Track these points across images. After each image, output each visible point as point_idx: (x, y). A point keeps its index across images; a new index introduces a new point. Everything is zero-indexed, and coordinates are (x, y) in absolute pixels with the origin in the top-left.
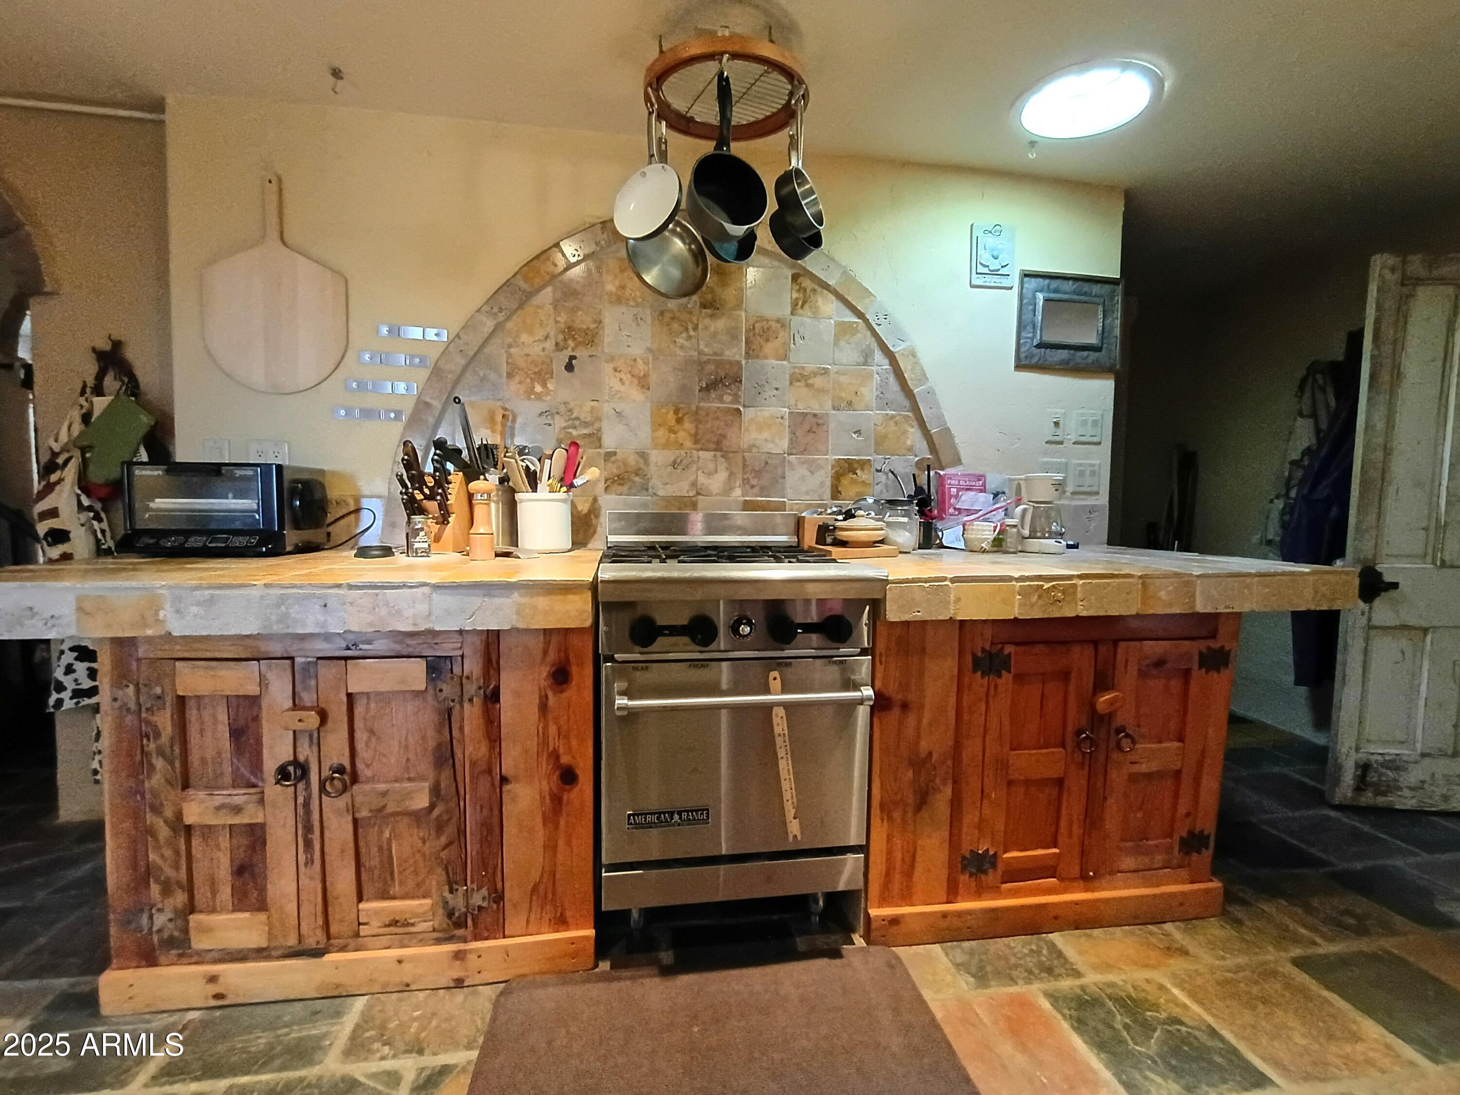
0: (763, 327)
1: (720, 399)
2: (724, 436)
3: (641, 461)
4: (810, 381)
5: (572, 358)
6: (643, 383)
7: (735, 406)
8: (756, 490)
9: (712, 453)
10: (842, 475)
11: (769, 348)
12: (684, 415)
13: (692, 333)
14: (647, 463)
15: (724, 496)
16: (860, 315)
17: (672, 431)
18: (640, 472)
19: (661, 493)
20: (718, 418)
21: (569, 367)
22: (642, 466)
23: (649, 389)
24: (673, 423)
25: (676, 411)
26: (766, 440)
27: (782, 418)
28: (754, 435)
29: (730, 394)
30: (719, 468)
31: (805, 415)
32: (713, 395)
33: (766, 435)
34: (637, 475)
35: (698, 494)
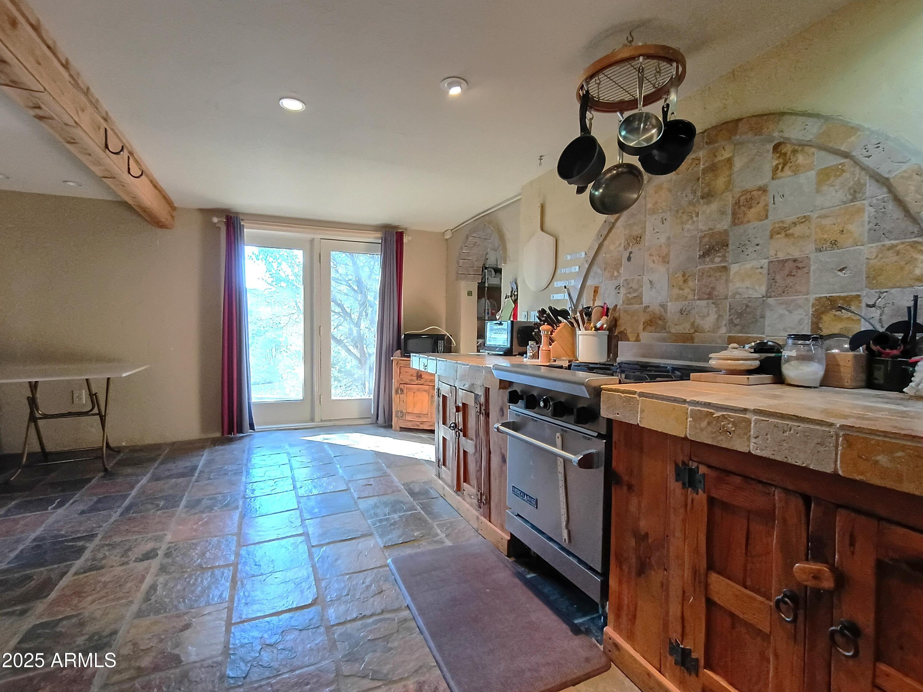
0: (746, 199)
1: (712, 261)
2: (713, 288)
3: (662, 310)
4: (791, 231)
5: (631, 253)
6: (665, 260)
7: (723, 265)
8: (738, 327)
9: (706, 301)
10: (823, 313)
11: (752, 213)
12: (689, 276)
13: (695, 219)
14: (666, 311)
15: (713, 332)
16: (846, 155)
17: (681, 289)
18: (662, 318)
19: (673, 331)
20: (710, 276)
21: (629, 259)
22: (663, 313)
23: (668, 263)
24: (681, 283)
25: (684, 276)
26: (747, 288)
27: (762, 268)
28: (738, 285)
29: (719, 256)
30: (710, 312)
31: (784, 262)
32: (707, 259)
33: (747, 283)
34: (660, 319)
35: (696, 331)
